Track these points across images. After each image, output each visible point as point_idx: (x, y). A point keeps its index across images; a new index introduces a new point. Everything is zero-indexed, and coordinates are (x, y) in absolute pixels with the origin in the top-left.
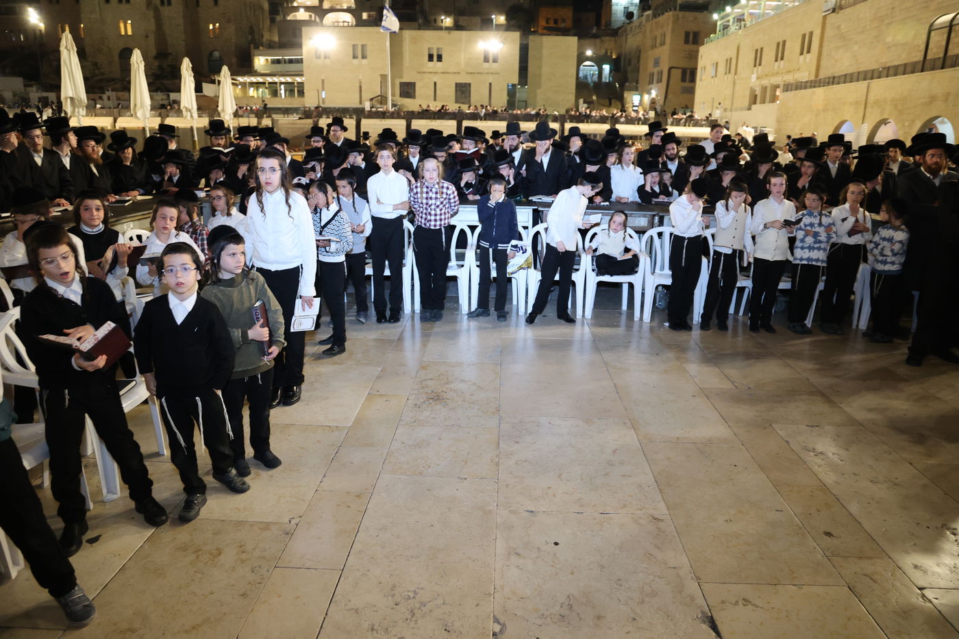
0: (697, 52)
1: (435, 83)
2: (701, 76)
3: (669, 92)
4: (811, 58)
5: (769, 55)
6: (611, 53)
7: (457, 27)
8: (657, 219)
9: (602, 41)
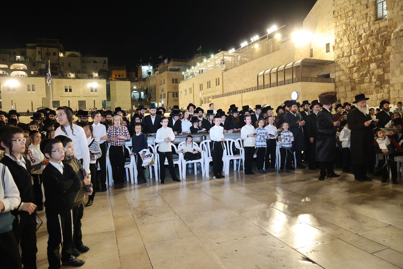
0: (178, 86)
1: (69, 101)
2: (181, 95)
3: (168, 101)
4: (220, 87)
5: (205, 86)
6: (144, 87)
7: (77, 77)
8: (204, 137)
9: (139, 83)
